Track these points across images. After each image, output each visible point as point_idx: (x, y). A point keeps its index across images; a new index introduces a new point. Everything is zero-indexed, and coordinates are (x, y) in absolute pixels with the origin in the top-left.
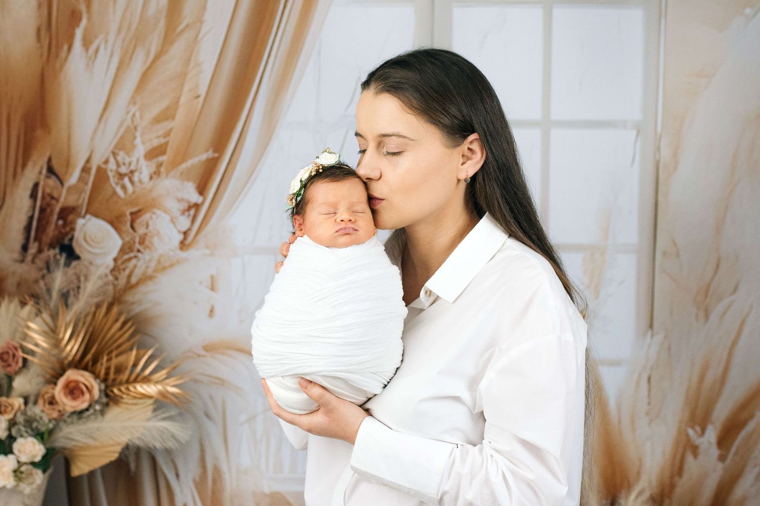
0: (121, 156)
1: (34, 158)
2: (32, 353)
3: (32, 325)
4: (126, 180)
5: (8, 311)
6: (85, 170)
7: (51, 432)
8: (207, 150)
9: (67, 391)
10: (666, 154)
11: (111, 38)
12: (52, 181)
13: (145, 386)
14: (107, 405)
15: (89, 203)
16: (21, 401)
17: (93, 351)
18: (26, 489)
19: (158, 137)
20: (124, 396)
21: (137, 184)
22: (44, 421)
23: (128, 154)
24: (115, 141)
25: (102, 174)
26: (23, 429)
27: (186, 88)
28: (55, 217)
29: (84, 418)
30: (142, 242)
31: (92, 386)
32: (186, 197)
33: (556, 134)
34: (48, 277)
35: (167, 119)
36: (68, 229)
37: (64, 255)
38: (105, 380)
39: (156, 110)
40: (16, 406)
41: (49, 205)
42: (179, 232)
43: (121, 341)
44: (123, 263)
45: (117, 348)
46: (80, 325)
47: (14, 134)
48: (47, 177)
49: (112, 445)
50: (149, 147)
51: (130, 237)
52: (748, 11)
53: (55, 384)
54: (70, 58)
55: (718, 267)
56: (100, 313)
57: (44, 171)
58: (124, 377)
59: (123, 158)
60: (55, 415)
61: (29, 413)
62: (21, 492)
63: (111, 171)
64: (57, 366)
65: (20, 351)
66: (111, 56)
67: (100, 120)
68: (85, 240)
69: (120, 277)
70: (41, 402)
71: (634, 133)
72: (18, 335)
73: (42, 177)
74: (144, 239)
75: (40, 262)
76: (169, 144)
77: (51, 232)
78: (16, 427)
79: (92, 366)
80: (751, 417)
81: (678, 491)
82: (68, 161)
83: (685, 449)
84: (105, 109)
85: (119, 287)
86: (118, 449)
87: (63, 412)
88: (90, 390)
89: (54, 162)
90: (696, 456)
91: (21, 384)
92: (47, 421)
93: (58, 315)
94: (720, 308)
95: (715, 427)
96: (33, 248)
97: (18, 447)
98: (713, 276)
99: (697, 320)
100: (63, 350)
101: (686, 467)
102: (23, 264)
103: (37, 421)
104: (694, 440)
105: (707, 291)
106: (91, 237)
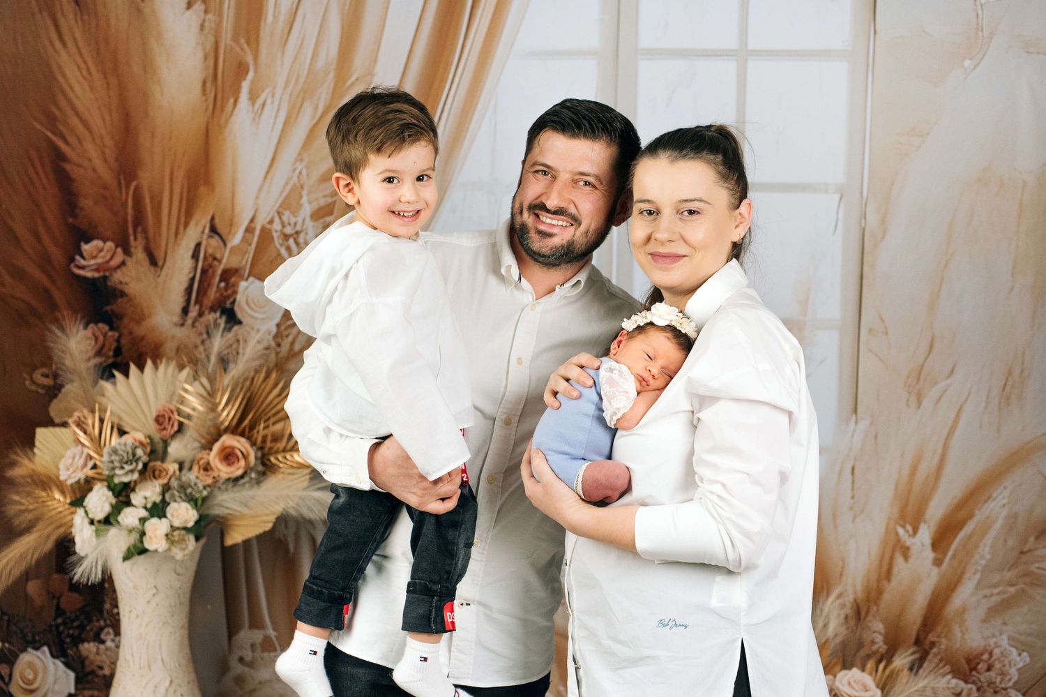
0: (287, 216)
1: (197, 216)
2: (189, 417)
3: (188, 387)
4: (291, 241)
5: (165, 373)
6: (250, 230)
7: (205, 499)
9: (222, 456)
10: (872, 220)
11: (279, 91)
12: (215, 242)
14: (264, 474)
15: (252, 265)
16: (176, 466)
17: (250, 417)
18: (178, 554)
19: (325, 196)
20: (281, 465)
22: (198, 487)
23: (294, 214)
24: (281, 200)
25: (266, 234)
26: (176, 493)
28: (217, 279)
29: (239, 485)
31: (248, 453)
34: (207, 343)
36: (229, 292)
37: (224, 318)
38: (261, 448)
40: (171, 471)
41: (211, 266)
43: (278, 408)
44: (286, 329)
45: (275, 415)
46: (238, 390)
47: (177, 192)
48: (210, 237)
49: (267, 515)
50: (315, 206)
52: (967, 63)
53: (211, 450)
54: (236, 111)
55: (931, 346)
56: (259, 377)
57: (207, 230)
58: (281, 445)
59: (289, 219)
60: (210, 481)
61: (184, 479)
62: (173, 558)
64: (213, 430)
65: (176, 413)
66: (278, 110)
67: (265, 177)
68: (248, 304)
69: (283, 344)
70: (195, 468)
71: (837, 197)
72: (176, 398)
73: (205, 237)
75: (200, 327)
76: (337, 205)
77: (212, 294)
78: (170, 492)
79: (249, 432)
80: (970, 516)
81: (886, 597)
82: (232, 220)
83: (896, 549)
84: (271, 166)
85: (281, 355)
86: (273, 518)
87: (218, 479)
88: (245, 457)
89: (217, 221)
90: (906, 558)
91: (176, 449)
92: (201, 488)
93: (215, 379)
94: (934, 393)
95: (929, 527)
96: (194, 311)
97: (171, 511)
98: (926, 359)
99: (908, 405)
100: (220, 415)
101: (895, 571)
102: (183, 329)
103: (190, 486)
104: (905, 541)
105: (920, 373)
106: (253, 301)
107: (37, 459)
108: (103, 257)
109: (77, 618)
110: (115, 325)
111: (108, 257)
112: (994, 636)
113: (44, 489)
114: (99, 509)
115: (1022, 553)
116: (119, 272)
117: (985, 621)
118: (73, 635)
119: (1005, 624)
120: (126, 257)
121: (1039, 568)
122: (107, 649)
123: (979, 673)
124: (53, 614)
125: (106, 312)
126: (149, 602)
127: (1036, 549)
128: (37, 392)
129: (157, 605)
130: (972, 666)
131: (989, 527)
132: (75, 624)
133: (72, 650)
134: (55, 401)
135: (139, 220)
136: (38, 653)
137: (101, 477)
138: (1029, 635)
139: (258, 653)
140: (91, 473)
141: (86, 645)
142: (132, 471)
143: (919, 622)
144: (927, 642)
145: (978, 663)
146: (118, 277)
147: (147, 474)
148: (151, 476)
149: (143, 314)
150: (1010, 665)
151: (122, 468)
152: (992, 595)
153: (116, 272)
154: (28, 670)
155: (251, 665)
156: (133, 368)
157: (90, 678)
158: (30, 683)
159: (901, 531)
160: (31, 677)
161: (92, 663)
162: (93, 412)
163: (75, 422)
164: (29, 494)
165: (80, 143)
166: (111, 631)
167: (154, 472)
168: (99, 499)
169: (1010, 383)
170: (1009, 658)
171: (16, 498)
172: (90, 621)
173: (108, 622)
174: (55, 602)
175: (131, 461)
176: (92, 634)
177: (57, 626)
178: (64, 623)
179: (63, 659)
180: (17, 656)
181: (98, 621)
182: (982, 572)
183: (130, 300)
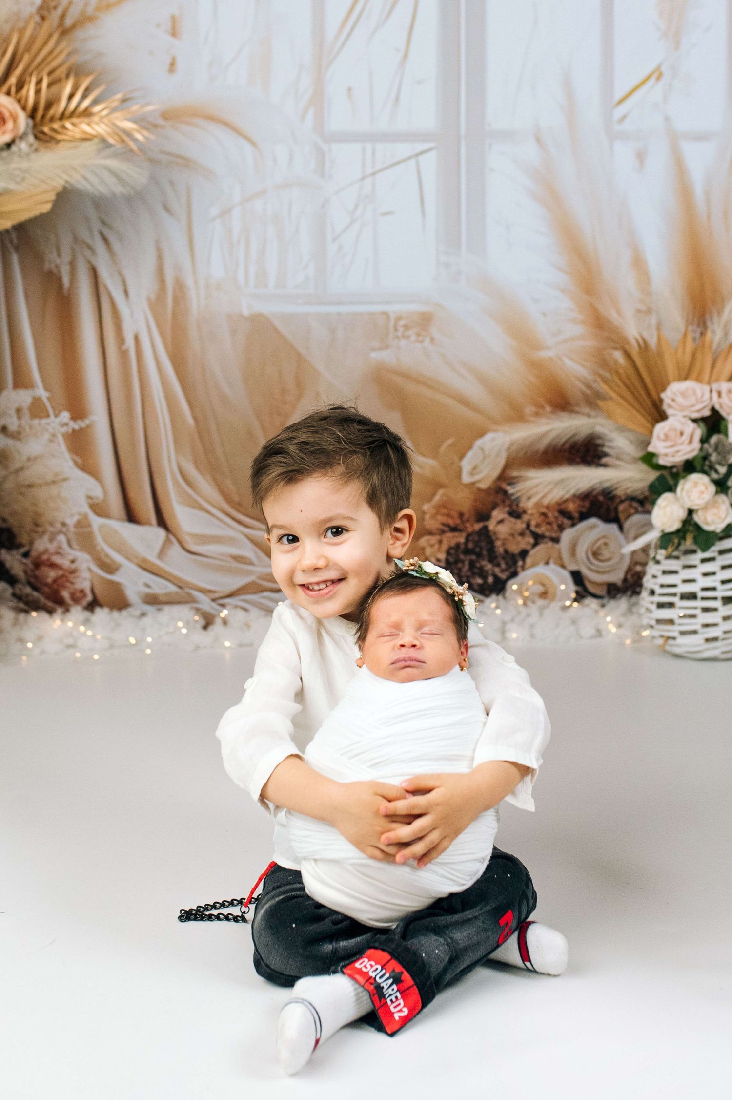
14: (36, 147)
17: (16, 73)
20: (60, 137)
29: (5, 157)
31: (18, 117)
38: (32, 115)
45: (50, 73)
49: (43, 194)
79: (16, 91)
86: (52, 196)
88: (15, 119)
139: (26, 419)
155: (16, 436)
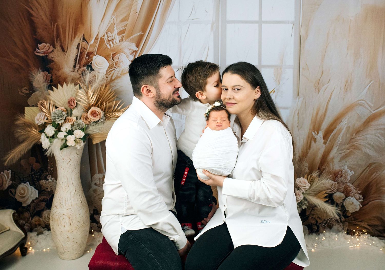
1: (78, 34)
2: (80, 101)
3: (80, 91)
4: (111, 42)
5: (71, 87)
6: (96, 39)
7: (86, 128)
8: (140, 32)
9: (92, 114)
10: (303, 33)
12: (85, 43)
13: (118, 113)
14: (105, 120)
15: (97, 51)
16: (76, 118)
17: (100, 101)
18: (78, 147)
19: (122, 27)
20: (111, 117)
21: (115, 44)
23: (112, 33)
24: (107, 29)
25: (102, 40)
26: (76, 127)
27: (132, 10)
28: (86, 55)
29: (98, 124)
30: (116, 64)
31: (100, 113)
32: (132, 48)
33: (264, 25)
34: (84, 76)
35: (126, 21)
36: (90, 60)
37: (89, 69)
38: (104, 111)
39: (122, 17)
40: (74, 120)
41: (83, 51)
42: (130, 61)
43: (110, 97)
44: (109, 72)
45: (109, 100)
46: (96, 92)
47: (71, 26)
48: (83, 41)
50: (119, 30)
51: (112, 63)
53: (88, 112)
55: (322, 73)
56: (102, 88)
57: (82, 39)
58: (111, 110)
59: (110, 34)
60: (87, 123)
61: (78, 122)
62: (76, 148)
63: (106, 39)
64: (88, 106)
65: (75, 100)
67: (102, 21)
68: (96, 64)
69: (108, 77)
70: (82, 118)
71: (292, 25)
72: (74, 95)
73: (81, 41)
74: (117, 63)
75: (80, 72)
76: (126, 30)
77: (84, 61)
78: (74, 127)
79: (100, 106)
80: (335, 128)
81: (309, 155)
82: (90, 36)
83: (311, 139)
84: (103, 17)
85: (108, 81)
87: (90, 122)
88: (100, 114)
89: (85, 36)
90: (315, 142)
91: (75, 112)
92: (84, 125)
93: (88, 88)
94: (323, 88)
95: (322, 132)
96: (77, 67)
97: (75, 133)
98: (321, 77)
99: (315, 93)
100: (90, 100)
101: (312, 146)
102: (74, 72)
103: (81, 125)
104: (315, 136)
105: (319, 82)
106: (98, 62)
107: (26, 118)
108: (46, 49)
109: (39, 172)
110: (50, 72)
111: (47, 49)
112: (343, 166)
113: (29, 128)
114: (51, 133)
115: (351, 139)
116: (51, 53)
117: (340, 161)
118: (37, 177)
119: (346, 162)
120: (54, 49)
121: (357, 144)
122: (49, 182)
123: (338, 178)
124: (30, 171)
125: (47, 67)
126: (68, 164)
127: (356, 138)
128: (23, 95)
129: (71, 165)
130: (336, 176)
131: (341, 131)
132: (38, 174)
133: (37, 183)
134: (30, 98)
135: (58, 36)
136: (25, 184)
137: (50, 122)
138: (354, 165)
139: (101, 181)
140: (46, 121)
141: (42, 181)
142: (62, 120)
143: (319, 162)
144: (322, 169)
145: (338, 175)
146: (51, 55)
147: (66, 121)
148: (67, 121)
149: (60, 68)
150: (348, 175)
151: (58, 118)
152: (342, 153)
153: (50, 54)
154: (22, 190)
155: (98, 186)
156: (59, 85)
157: (43, 192)
158: (23, 194)
159: (313, 133)
160: (23, 192)
161: (44, 187)
162: (46, 100)
163: (40, 104)
164: (24, 129)
165: (37, 10)
166: (50, 176)
167: (68, 120)
168: (50, 130)
169: (347, 84)
170: (348, 173)
171: (20, 131)
172: (43, 173)
173: (49, 173)
174: (31, 167)
175: (61, 116)
176: (44, 177)
177: (32, 175)
178: (34, 174)
179: (34, 186)
180: (17, 186)
181: (46, 173)
182: (339, 145)
183: (55, 63)
